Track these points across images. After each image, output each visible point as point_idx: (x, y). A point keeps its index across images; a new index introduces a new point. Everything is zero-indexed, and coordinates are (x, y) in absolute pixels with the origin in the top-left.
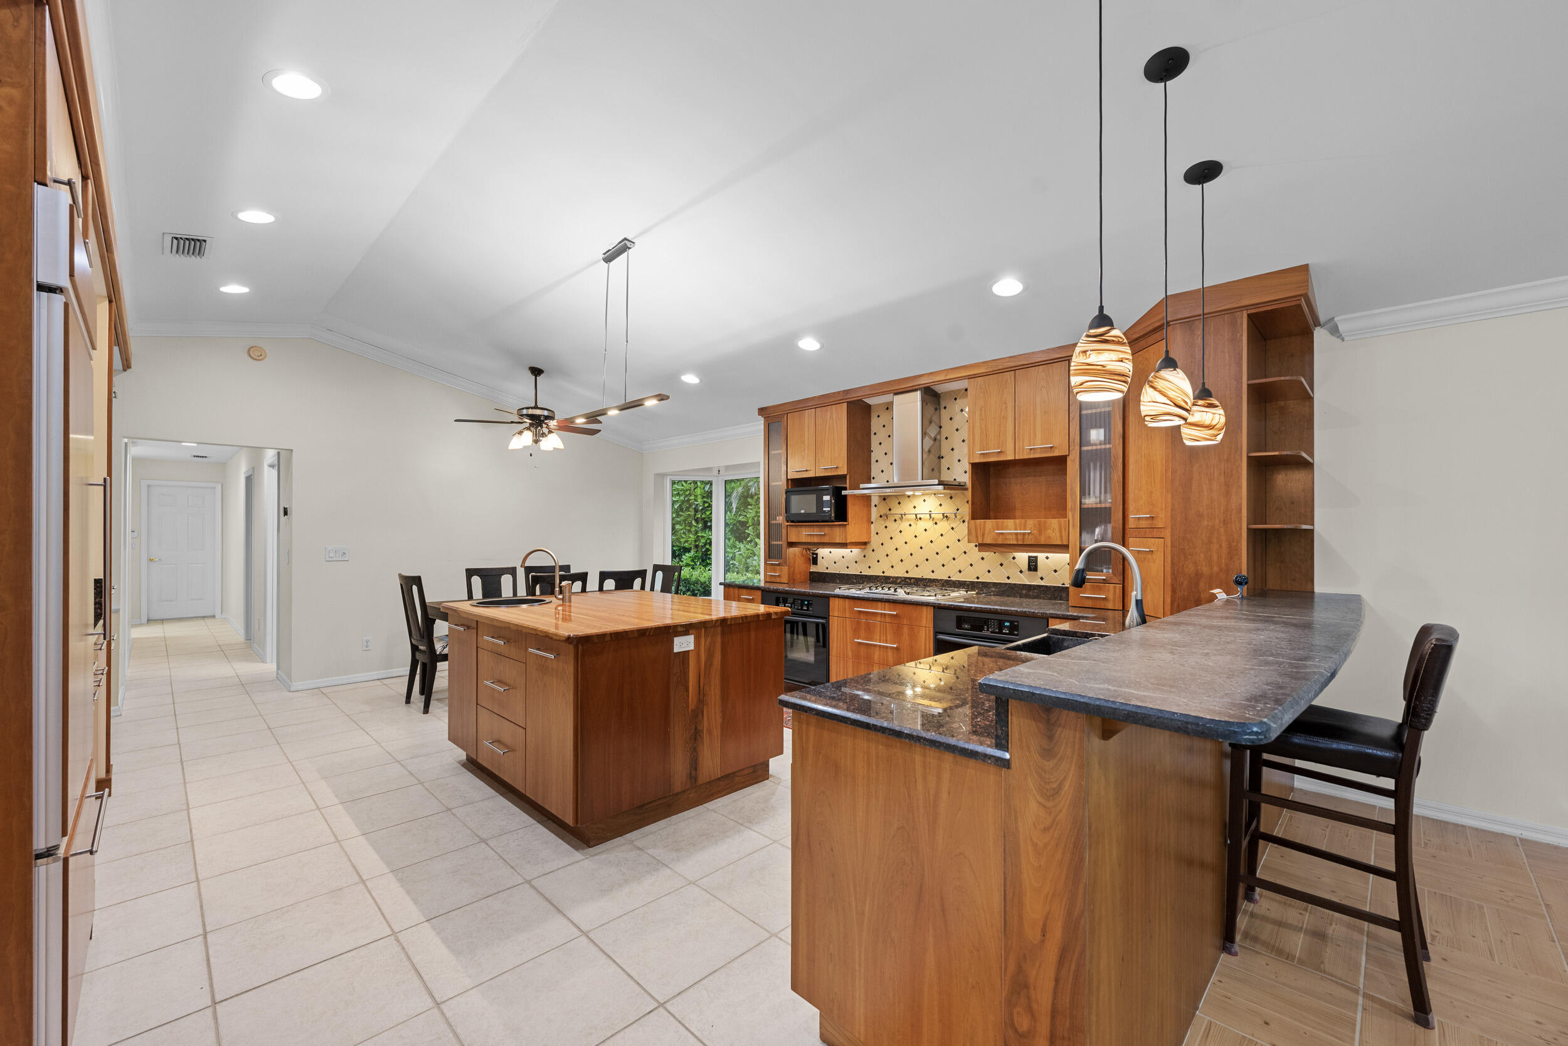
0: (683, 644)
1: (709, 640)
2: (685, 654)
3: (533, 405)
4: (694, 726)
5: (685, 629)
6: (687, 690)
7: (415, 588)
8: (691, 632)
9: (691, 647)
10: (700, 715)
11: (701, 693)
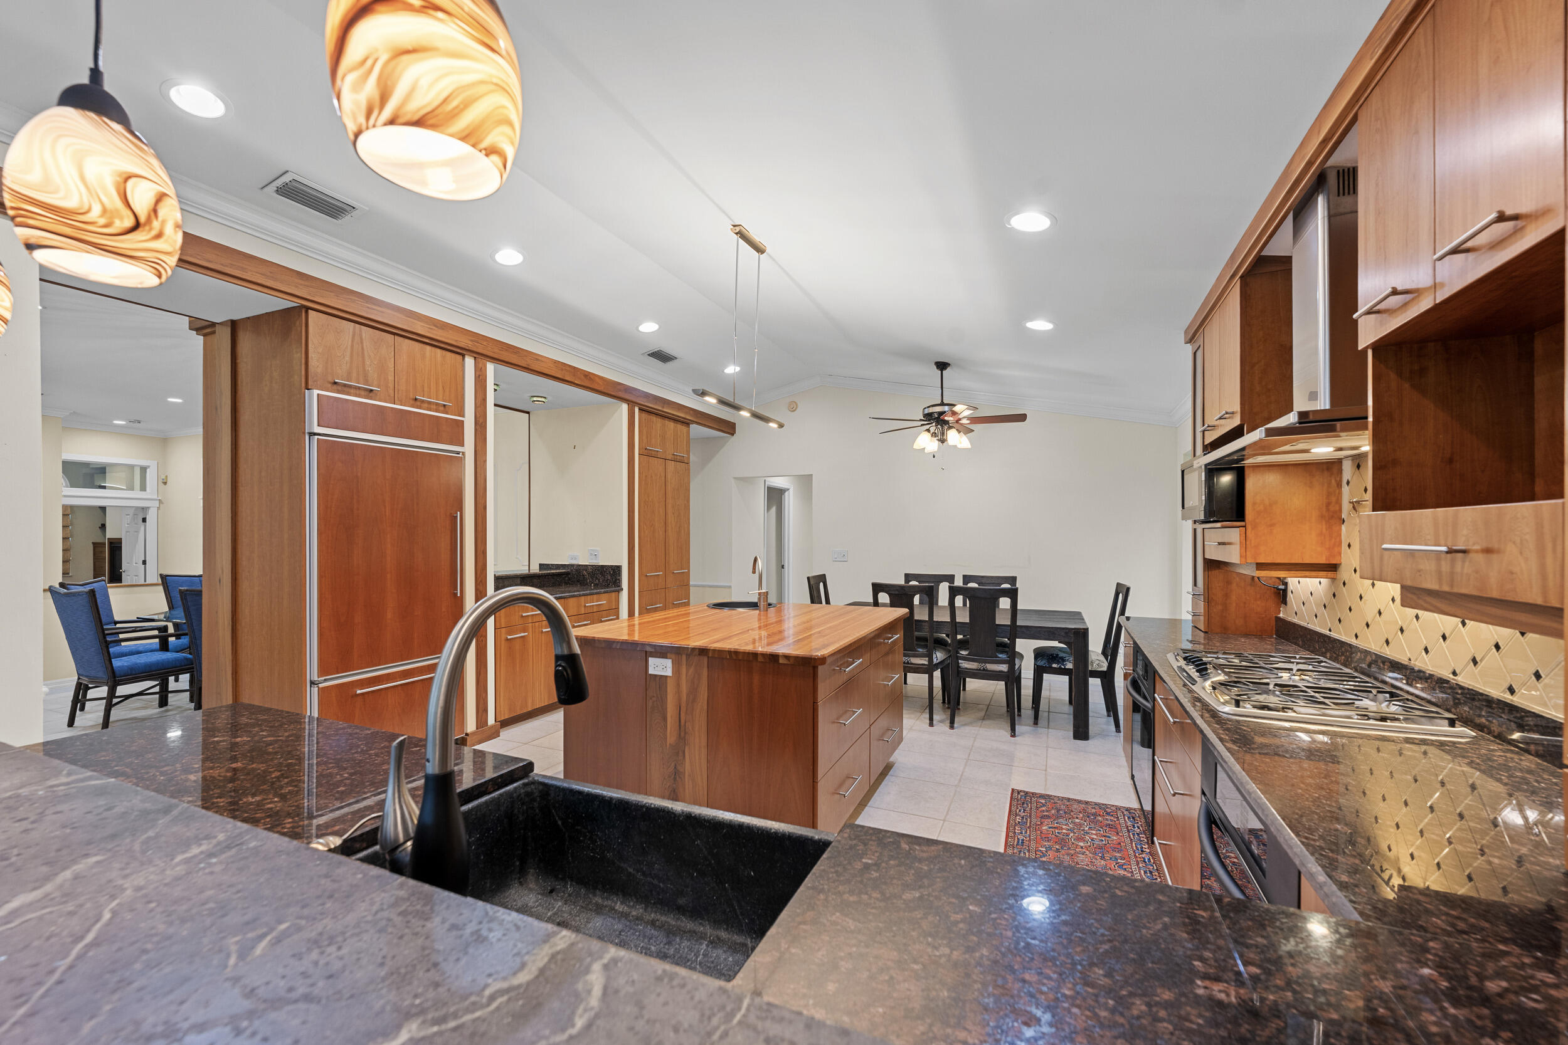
0: (660, 667)
1: (691, 670)
2: (663, 678)
3: (939, 402)
4: (673, 764)
5: (662, 652)
6: (665, 719)
7: (821, 585)
8: (669, 655)
9: (669, 672)
10: (681, 754)
11: (682, 729)
